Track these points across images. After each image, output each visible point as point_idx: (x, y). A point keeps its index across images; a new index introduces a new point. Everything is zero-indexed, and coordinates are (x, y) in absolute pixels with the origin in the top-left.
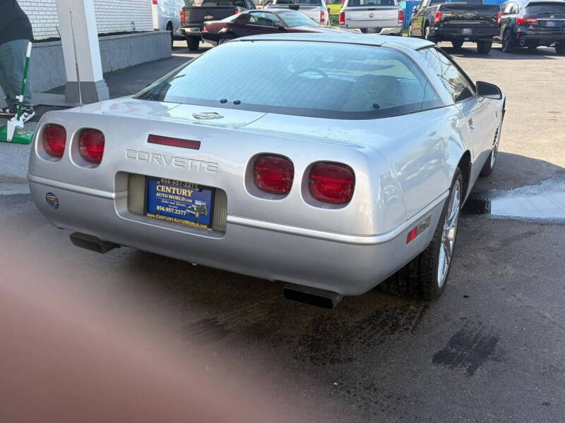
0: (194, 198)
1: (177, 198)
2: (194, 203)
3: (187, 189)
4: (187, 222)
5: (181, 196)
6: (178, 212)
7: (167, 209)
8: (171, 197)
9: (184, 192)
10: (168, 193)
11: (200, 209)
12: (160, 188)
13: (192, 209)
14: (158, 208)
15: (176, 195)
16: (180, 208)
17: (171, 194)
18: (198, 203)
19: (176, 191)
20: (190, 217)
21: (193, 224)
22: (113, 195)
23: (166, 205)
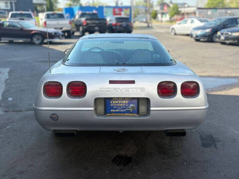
0: (129, 104)
1: (121, 105)
2: (129, 106)
3: (126, 100)
4: (127, 114)
5: (123, 104)
6: (122, 111)
7: (117, 110)
9: (124, 102)
10: (117, 104)
11: (132, 108)
12: (112, 102)
13: (129, 108)
14: (111, 111)
15: (120, 103)
16: (123, 109)
18: (131, 105)
20: (128, 112)
21: (130, 114)
22: (93, 109)
23: (116, 109)
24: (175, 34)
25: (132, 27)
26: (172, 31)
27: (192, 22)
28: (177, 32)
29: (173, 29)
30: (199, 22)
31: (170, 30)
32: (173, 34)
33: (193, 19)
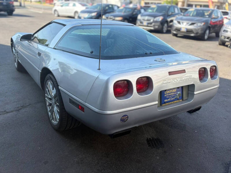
0: (177, 92)
1: (172, 94)
3: (175, 90)
4: (176, 101)
5: (173, 92)
6: (172, 99)
7: (169, 100)
8: (170, 94)
10: (169, 93)
11: (179, 94)
12: (166, 93)
13: (177, 96)
14: (165, 101)
16: (173, 97)
17: (170, 93)
18: (178, 93)
19: (171, 91)
20: (176, 99)
21: (177, 101)
22: (157, 102)
23: (168, 98)
24: (59, 16)
25: (13, 6)
26: (55, 13)
27: (74, 5)
28: (60, 14)
29: (55, 10)
30: (80, 6)
31: (53, 12)
32: (56, 15)
33: (74, 2)
